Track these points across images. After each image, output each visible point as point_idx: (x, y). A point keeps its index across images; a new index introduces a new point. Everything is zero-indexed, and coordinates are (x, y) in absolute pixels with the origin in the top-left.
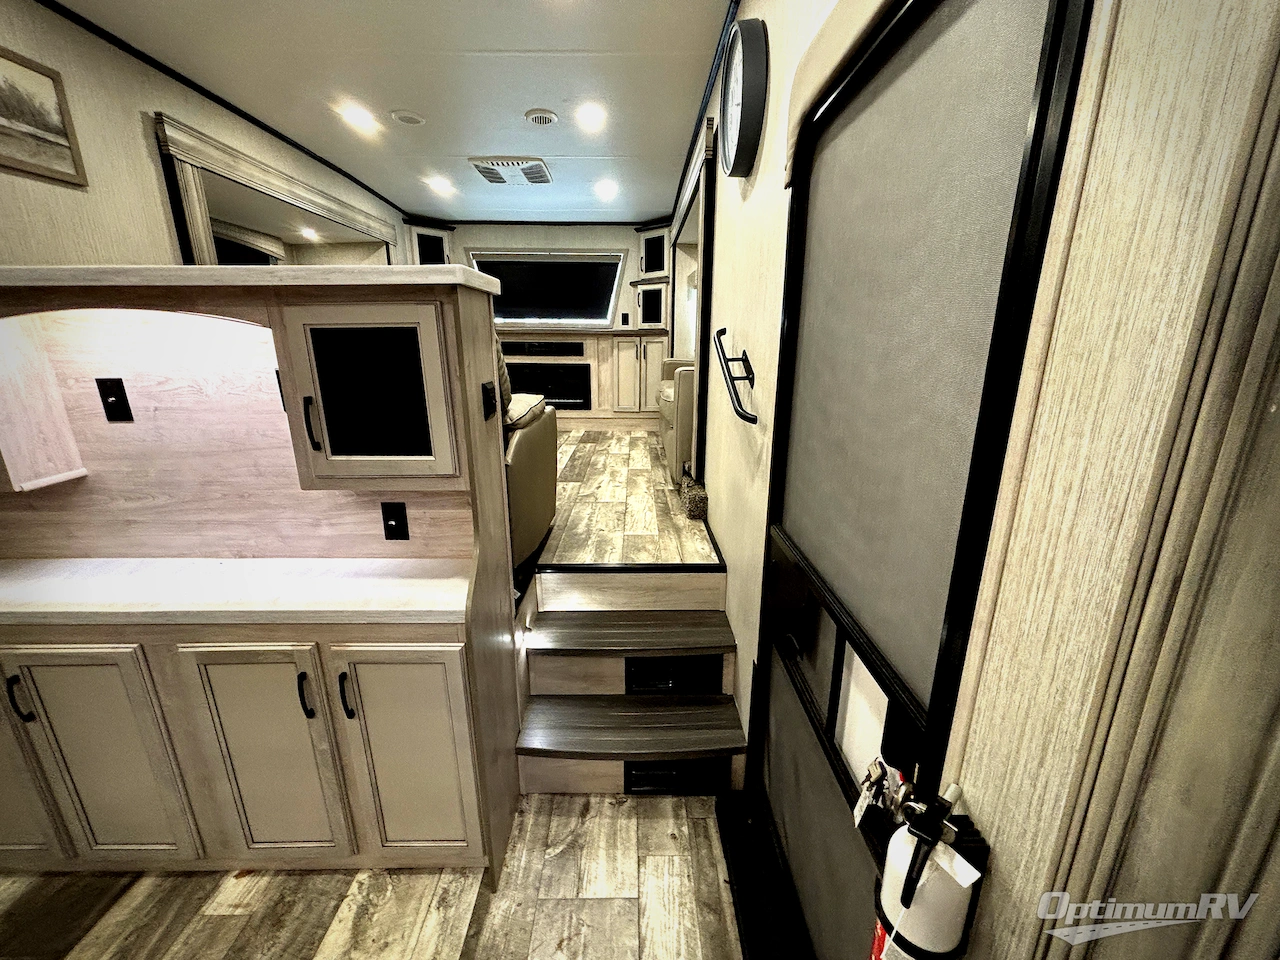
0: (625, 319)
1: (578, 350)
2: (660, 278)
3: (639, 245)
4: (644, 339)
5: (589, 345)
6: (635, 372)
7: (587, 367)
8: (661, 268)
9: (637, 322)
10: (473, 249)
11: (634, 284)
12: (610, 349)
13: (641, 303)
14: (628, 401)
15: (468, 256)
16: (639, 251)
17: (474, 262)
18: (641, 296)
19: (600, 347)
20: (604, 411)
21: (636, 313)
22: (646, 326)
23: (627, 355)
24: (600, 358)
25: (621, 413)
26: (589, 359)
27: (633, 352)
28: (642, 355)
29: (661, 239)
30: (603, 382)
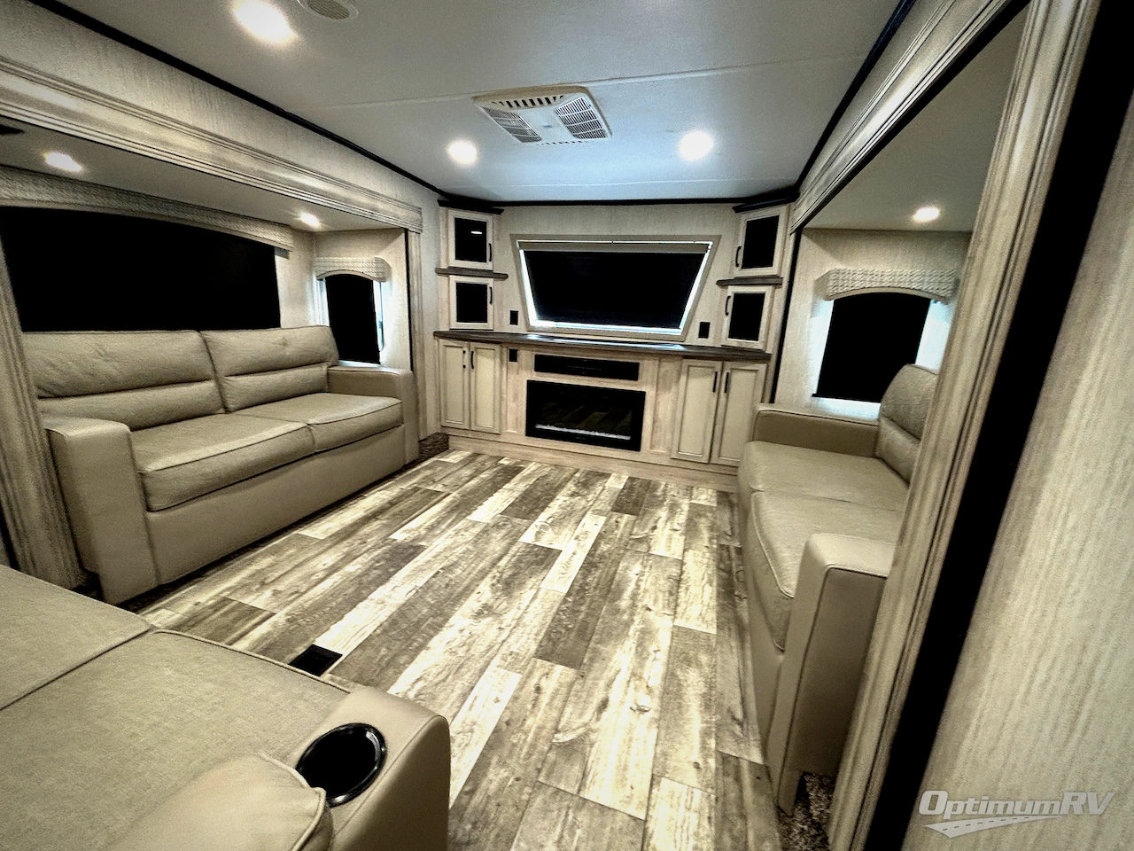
0: (704, 330)
1: (631, 372)
2: (764, 278)
3: (738, 229)
4: (729, 365)
5: (648, 368)
6: (709, 407)
7: (642, 394)
8: (769, 263)
9: (721, 336)
10: (523, 236)
11: (723, 284)
12: (675, 375)
13: (730, 310)
14: (694, 446)
15: (514, 245)
16: (736, 239)
17: (522, 252)
18: (731, 301)
19: (662, 370)
20: (658, 454)
21: (720, 325)
22: (734, 342)
23: (698, 385)
24: (660, 386)
25: (679, 462)
26: (644, 385)
27: (709, 381)
28: (722, 386)
29: (775, 220)
30: (661, 416)
